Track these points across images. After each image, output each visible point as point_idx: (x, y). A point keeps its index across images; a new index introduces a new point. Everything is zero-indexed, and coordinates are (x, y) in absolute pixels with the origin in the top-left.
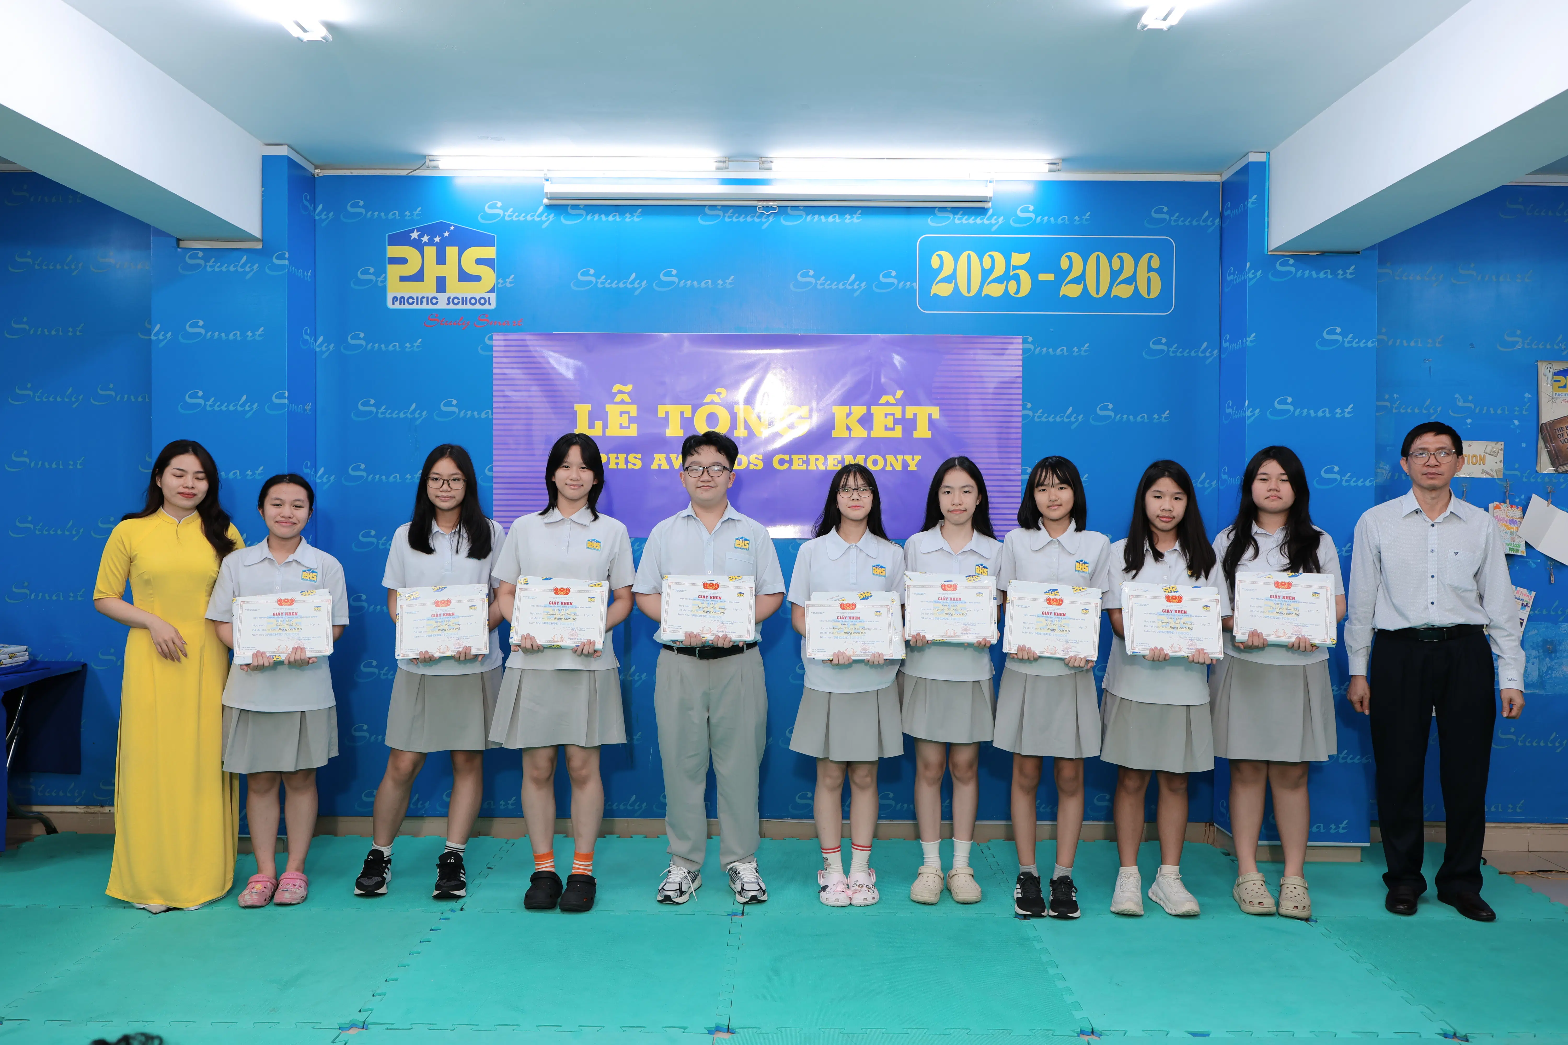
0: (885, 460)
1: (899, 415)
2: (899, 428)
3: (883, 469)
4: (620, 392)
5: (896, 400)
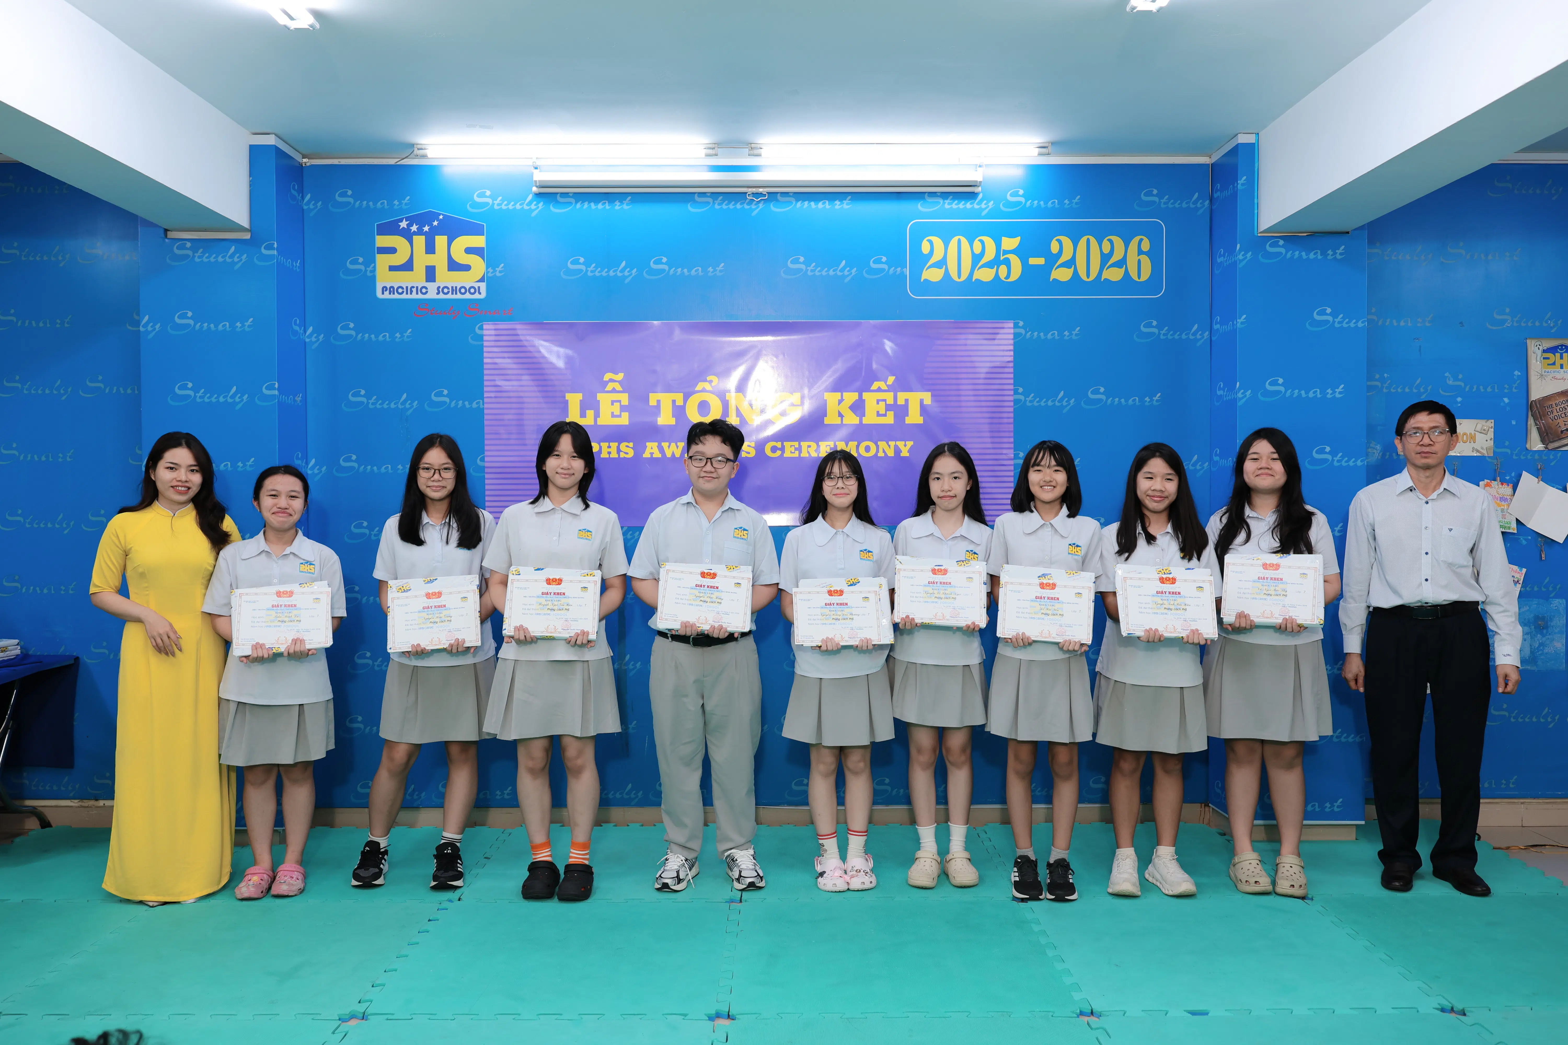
0: (877, 447)
1: (890, 401)
2: (891, 414)
3: (876, 454)
4: (612, 380)
5: (888, 386)
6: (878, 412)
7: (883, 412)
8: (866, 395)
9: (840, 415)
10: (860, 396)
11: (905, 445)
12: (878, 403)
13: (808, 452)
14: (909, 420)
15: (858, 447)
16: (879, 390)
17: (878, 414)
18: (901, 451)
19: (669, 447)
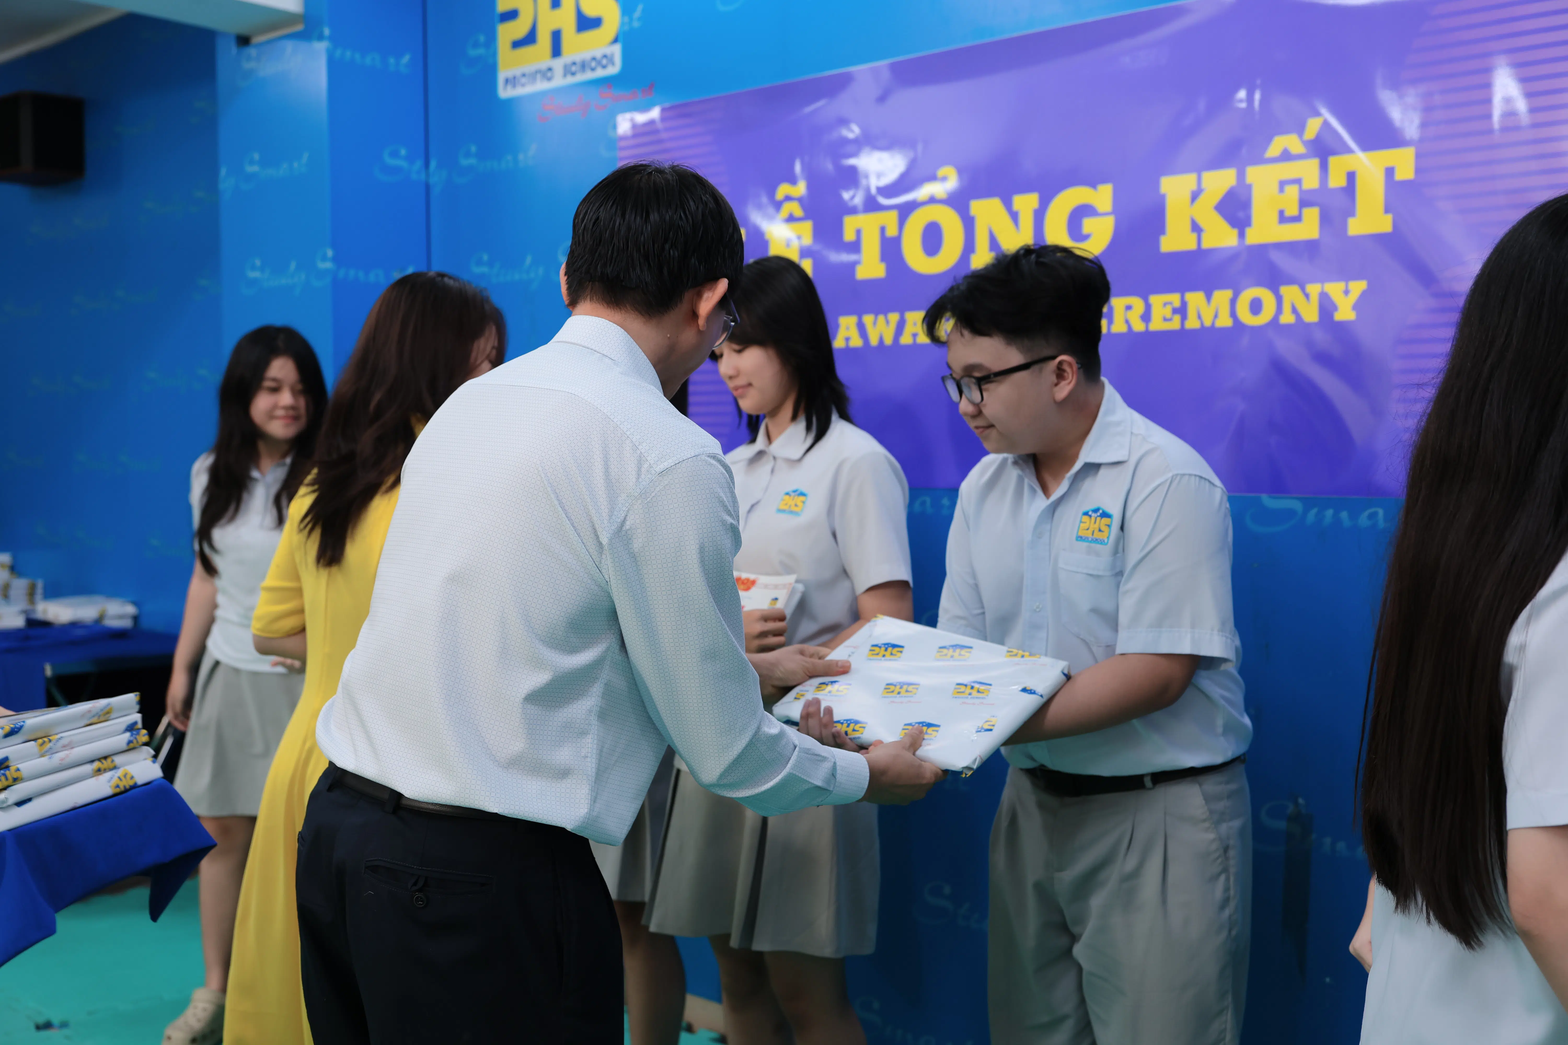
0: (1279, 299)
1: (1312, 182)
2: (1312, 215)
3: (1274, 322)
4: (788, 198)
5: (1306, 143)
6: (1281, 213)
7: (1292, 210)
8: (1253, 174)
9: (1196, 228)
10: (1241, 176)
11: (1347, 292)
12: (1281, 189)
13: (1127, 322)
14: (1356, 227)
15: (1233, 302)
16: (1286, 156)
17: (1283, 218)
18: (1335, 308)
19: (875, 323)
